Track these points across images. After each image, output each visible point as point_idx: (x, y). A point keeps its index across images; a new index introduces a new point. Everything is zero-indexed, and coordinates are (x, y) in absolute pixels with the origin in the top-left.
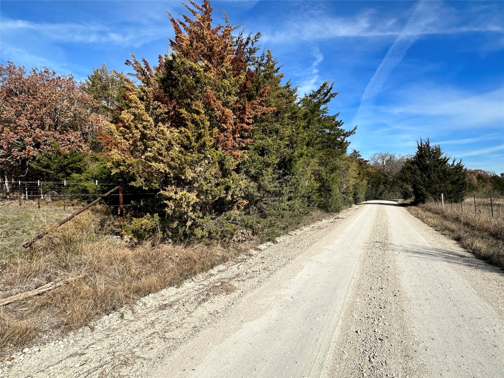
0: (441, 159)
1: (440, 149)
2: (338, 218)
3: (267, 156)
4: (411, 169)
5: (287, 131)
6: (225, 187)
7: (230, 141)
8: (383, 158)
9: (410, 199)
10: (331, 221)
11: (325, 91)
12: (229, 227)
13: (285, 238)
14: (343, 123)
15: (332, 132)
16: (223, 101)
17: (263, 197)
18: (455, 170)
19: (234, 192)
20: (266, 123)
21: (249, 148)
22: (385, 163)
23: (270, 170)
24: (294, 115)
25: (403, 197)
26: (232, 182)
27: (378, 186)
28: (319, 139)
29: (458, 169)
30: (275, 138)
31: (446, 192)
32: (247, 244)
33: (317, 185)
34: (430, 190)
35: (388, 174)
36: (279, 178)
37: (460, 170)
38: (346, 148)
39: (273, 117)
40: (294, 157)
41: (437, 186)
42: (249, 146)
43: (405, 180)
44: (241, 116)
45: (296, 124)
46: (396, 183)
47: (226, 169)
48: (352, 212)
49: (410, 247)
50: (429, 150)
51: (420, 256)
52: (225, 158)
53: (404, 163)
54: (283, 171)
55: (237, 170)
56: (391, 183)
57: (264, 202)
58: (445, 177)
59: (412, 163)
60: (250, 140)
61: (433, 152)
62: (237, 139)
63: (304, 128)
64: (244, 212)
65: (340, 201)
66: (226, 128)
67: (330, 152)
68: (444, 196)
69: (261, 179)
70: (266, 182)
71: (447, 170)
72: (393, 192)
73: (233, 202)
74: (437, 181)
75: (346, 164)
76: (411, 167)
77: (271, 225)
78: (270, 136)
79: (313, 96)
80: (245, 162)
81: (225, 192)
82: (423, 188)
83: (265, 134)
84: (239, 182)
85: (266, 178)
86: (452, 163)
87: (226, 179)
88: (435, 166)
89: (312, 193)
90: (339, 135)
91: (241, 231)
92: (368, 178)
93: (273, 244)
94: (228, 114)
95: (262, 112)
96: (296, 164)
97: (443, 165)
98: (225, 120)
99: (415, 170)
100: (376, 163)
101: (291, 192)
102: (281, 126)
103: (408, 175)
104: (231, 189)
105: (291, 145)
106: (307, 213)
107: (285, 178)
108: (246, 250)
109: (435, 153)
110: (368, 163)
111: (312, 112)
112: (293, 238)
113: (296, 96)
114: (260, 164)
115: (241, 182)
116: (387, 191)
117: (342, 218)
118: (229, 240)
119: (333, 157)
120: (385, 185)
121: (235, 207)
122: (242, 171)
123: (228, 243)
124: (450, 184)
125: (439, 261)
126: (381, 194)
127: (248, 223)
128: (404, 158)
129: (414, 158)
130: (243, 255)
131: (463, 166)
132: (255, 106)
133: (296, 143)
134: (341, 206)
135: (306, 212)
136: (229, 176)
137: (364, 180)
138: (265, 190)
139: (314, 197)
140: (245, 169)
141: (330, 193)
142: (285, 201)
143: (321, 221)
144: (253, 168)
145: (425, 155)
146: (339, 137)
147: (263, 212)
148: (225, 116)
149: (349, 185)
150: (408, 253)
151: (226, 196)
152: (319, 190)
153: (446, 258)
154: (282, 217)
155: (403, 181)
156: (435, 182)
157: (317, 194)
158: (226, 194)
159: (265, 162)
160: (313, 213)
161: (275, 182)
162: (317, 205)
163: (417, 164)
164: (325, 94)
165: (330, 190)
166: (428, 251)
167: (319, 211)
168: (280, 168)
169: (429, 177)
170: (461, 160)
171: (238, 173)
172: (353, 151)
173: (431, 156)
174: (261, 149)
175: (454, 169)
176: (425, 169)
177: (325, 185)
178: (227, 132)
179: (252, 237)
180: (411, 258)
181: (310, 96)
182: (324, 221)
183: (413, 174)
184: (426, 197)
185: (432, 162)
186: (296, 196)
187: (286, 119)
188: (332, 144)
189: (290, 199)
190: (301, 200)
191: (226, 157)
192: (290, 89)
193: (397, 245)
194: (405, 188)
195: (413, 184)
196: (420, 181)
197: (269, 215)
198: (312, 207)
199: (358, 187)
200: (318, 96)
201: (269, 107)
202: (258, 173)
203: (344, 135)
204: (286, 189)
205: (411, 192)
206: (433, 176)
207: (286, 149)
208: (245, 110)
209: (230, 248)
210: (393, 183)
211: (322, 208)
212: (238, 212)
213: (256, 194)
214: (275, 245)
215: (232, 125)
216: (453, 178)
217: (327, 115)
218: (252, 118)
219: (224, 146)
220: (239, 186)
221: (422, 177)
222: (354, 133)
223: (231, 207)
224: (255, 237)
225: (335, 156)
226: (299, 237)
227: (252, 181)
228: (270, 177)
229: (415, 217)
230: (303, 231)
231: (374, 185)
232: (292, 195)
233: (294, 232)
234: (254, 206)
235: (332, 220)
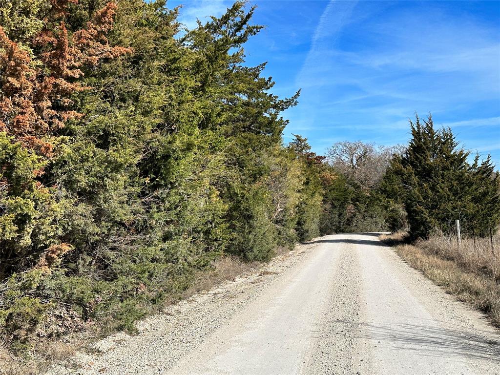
0: (455, 155)
1: (451, 137)
2: (266, 273)
3: (115, 148)
4: (402, 175)
5: (158, 98)
6: (16, 217)
7: (27, 115)
8: (351, 151)
9: (403, 230)
10: (252, 280)
11: (238, 20)
12: (27, 305)
13: (156, 322)
14: (274, 83)
15: (253, 100)
16: (10, 26)
17: (108, 236)
18: (479, 175)
19: (38, 227)
20: (111, 80)
21: (74, 130)
22: (355, 162)
23: (122, 177)
24: (172, 63)
25: (389, 227)
26: (33, 204)
27: (342, 206)
28: (225, 116)
29: (484, 172)
30: (131, 111)
31: (464, 217)
32: (70, 340)
33: (223, 207)
34: (437, 214)
35: (362, 182)
36: (143, 194)
37: (488, 176)
38: (280, 132)
39: (128, 67)
40: (174, 151)
41: (449, 206)
42: (73, 127)
43: (391, 194)
44: (55, 61)
45: (178, 83)
46: (377, 200)
47: (19, 178)
48: (294, 259)
49: (400, 329)
50: (432, 137)
51: (417, 347)
52: (15, 154)
53: (390, 162)
54: (152, 180)
55: (47, 179)
56: (368, 200)
57: (111, 245)
58: (462, 189)
59: (404, 162)
60: (77, 114)
61: (440, 141)
62: (45, 112)
63: (194, 91)
64: (62, 271)
65: (270, 237)
66: (19, 86)
67: (250, 140)
68: (461, 225)
69: (102, 196)
70: (114, 204)
71: (466, 175)
72: (371, 217)
73: (36, 250)
74: (449, 196)
75: (280, 164)
76: (401, 170)
77: (125, 295)
78: (121, 106)
79: (214, 28)
80: (65, 162)
81: (15, 228)
82: (423, 210)
83: (111, 103)
84: (49, 204)
85: (113, 194)
86: (474, 163)
87: (19, 199)
88: (444, 169)
89: (213, 224)
90: (265, 106)
91: (57, 313)
92: (324, 192)
93: (128, 336)
94: (22, 55)
95: (100, 56)
96: (178, 164)
97: (458, 167)
98: (16, 70)
99: (409, 176)
100: (339, 161)
101: (168, 223)
102: (145, 86)
103: (397, 184)
104: (30, 221)
105: (168, 126)
106: (203, 266)
107: (155, 193)
108: (66, 356)
109: (444, 143)
110: (323, 161)
111: (212, 60)
112: (173, 320)
113: (177, 26)
114: (100, 164)
115: (55, 205)
116: (360, 217)
117: (274, 273)
118: (26, 335)
119: (255, 151)
120: (355, 205)
121: (43, 260)
122: (58, 181)
123: (24, 343)
124: (472, 201)
125: (452, 355)
126: (349, 222)
127: (73, 294)
128: (390, 152)
129: (407, 153)
130: (59, 367)
131: (493, 167)
132: (85, 41)
133: (177, 121)
134: (274, 247)
135: (202, 263)
136: (26, 191)
137: (317, 195)
138: (111, 220)
139: (218, 232)
140: (65, 177)
141: (251, 221)
142: (156, 242)
143: (233, 280)
144: (83, 173)
145: (425, 148)
146: (266, 111)
147: (108, 268)
148: (14, 61)
149: (287, 205)
150: (396, 342)
151: (20, 237)
152: (228, 216)
153: (465, 348)
154: (151, 276)
155: (388, 197)
156: (445, 197)
157: (223, 226)
158: (17, 231)
159: (110, 162)
160: (217, 265)
161: (134, 202)
162: (223, 247)
163: (412, 163)
164: (236, 25)
165: (250, 217)
166: (432, 335)
167: (228, 259)
168: (145, 174)
169: (433, 188)
170: (489, 158)
171: (49, 186)
172: (295, 138)
173: (436, 149)
174: (101, 133)
175: (478, 173)
176: (426, 173)
177: (239, 207)
178: (21, 95)
179: (82, 323)
180: (401, 351)
181: (208, 26)
182: (239, 280)
183: (406, 183)
184: (430, 228)
185: (439, 160)
186: (179, 231)
187: (155, 72)
188: (252, 123)
189: (166, 238)
190: (191, 238)
191: (20, 150)
192: (164, 9)
193: (375, 325)
194: (392, 211)
195: (406, 203)
196: (419, 198)
197: (122, 272)
198: (213, 252)
199: (306, 209)
200: (223, 28)
201: (116, 47)
202: (94, 185)
203: (275, 107)
204: (158, 217)
205: (404, 218)
206: (441, 187)
207: (156, 134)
208: (63, 50)
209: (30, 353)
210: (371, 200)
211: (235, 254)
212: (49, 271)
213: (92, 228)
214: (132, 339)
215: (32, 81)
216: (476, 189)
217: (243, 65)
218: (80, 67)
219: (14, 127)
220: (50, 213)
221: (422, 188)
222: (296, 104)
223: (32, 261)
224: (88, 324)
225: (260, 148)
226: (186, 317)
227: (82, 201)
228: (123, 191)
229: (411, 267)
230: (194, 304)
231: (336, 204)
232: (172, 228)
233: (176, 307)
234: (88, 254)
235: (255, 277)
